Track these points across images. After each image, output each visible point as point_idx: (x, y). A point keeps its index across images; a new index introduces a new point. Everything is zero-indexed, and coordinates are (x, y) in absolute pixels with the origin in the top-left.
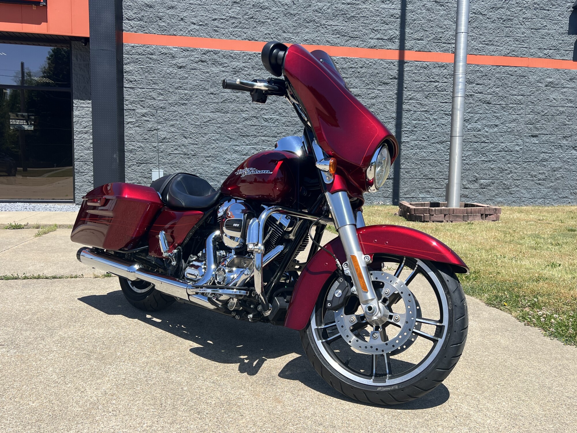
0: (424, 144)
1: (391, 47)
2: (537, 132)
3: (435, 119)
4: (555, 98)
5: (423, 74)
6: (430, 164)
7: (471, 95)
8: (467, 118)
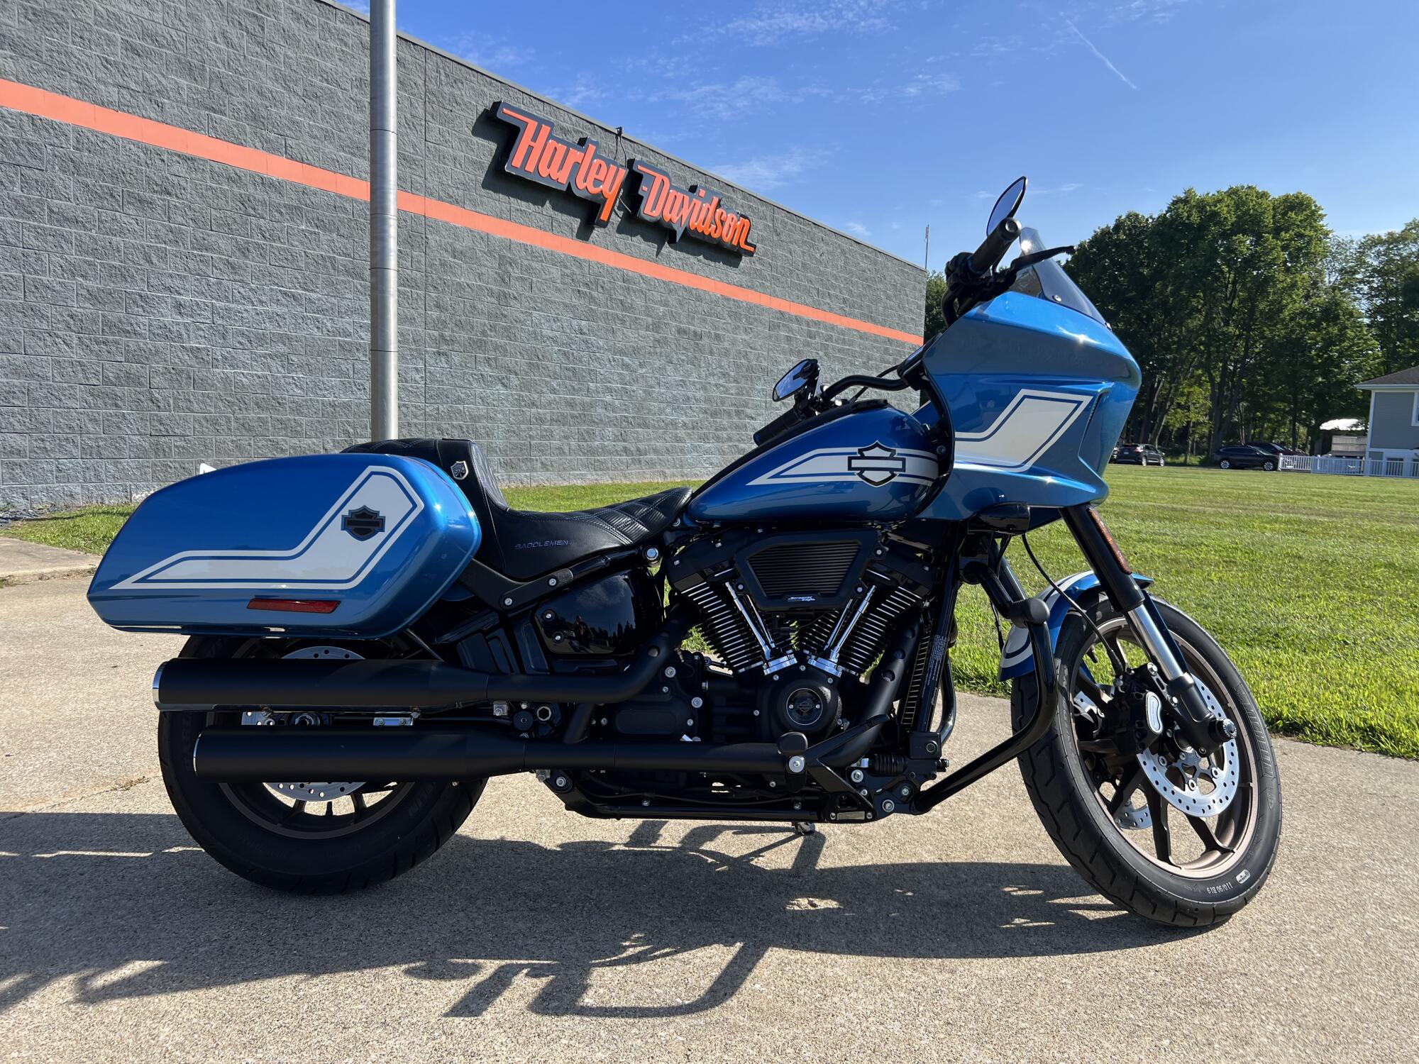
0: (244, 356)
1: (152, 115)
2: (445, 347)
3: (261, 302)
4: (469, 282)
5: (229, 194)
6: (257, 404)
7: (330, 257)
8: (324, 307)
